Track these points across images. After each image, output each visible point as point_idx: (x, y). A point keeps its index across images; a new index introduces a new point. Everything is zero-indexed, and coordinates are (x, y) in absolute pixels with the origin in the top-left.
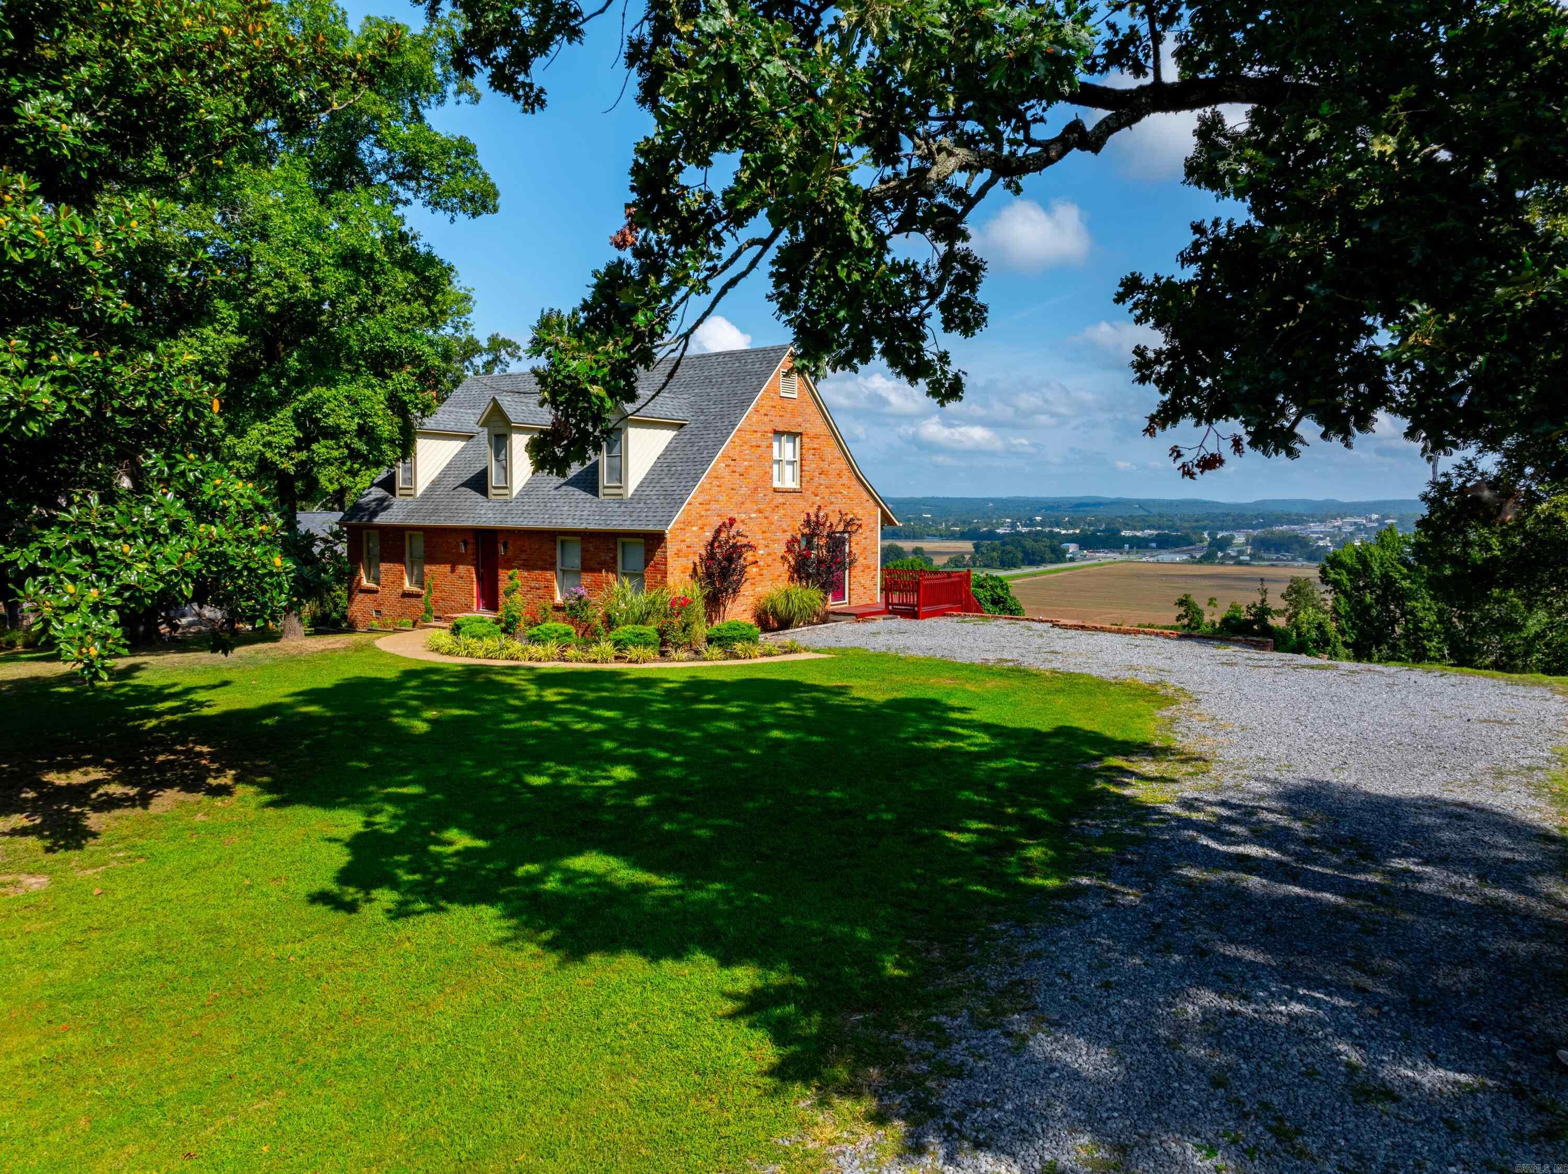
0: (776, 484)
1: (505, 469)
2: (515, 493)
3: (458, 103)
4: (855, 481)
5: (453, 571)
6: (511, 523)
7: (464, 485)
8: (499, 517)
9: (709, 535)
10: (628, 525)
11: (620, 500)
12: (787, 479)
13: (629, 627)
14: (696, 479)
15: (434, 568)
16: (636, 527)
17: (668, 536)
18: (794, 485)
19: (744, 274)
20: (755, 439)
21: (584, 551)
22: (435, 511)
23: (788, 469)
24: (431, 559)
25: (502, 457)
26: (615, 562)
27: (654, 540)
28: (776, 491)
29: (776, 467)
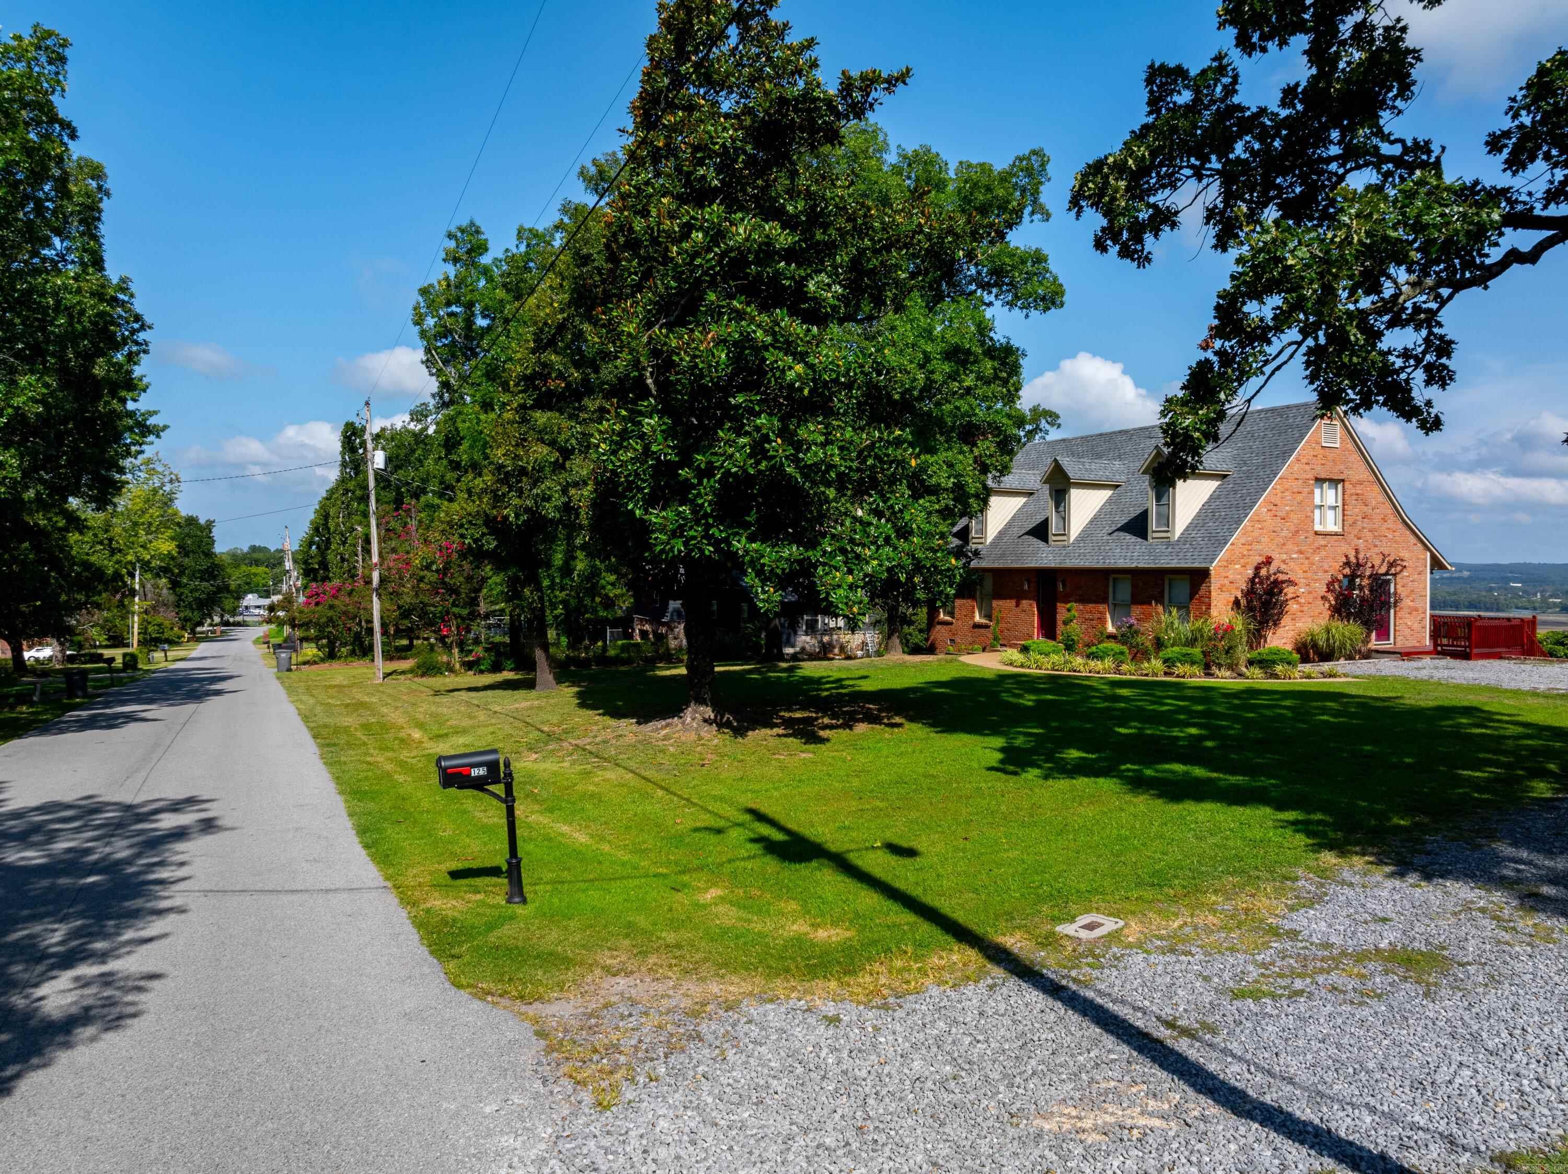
0: (1318, 527)
1: (1064, 519)
2: (1072, 539)
3: (1032, 221)
4: (1400, 526)
5: (1017, 605)
6: (1069, 564)
7: (1028, 533)
8: (1058, 560)
9: (1250, 572)
10: (1174, 564)
11: (1168, 542)
12: (1330, 523)
13: (1176, 649)
14: (1239, 522)
15: (1001, 603)
16: (1183, 565)
17: (1212, 572)
18: (1337, 529)
19: (1285, 363)
20: (1297, 485)
21: (1134, 586)
22: (1003, 555)
23: (1330, 514)
24: (999, 596)
25: (1061, 509)
26: (1163, 597)
27: (1199, 576)
28: (1316, 533)
29: (1317, 512)
